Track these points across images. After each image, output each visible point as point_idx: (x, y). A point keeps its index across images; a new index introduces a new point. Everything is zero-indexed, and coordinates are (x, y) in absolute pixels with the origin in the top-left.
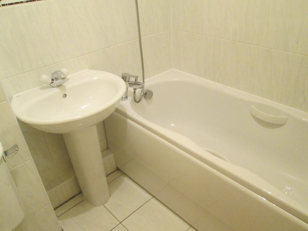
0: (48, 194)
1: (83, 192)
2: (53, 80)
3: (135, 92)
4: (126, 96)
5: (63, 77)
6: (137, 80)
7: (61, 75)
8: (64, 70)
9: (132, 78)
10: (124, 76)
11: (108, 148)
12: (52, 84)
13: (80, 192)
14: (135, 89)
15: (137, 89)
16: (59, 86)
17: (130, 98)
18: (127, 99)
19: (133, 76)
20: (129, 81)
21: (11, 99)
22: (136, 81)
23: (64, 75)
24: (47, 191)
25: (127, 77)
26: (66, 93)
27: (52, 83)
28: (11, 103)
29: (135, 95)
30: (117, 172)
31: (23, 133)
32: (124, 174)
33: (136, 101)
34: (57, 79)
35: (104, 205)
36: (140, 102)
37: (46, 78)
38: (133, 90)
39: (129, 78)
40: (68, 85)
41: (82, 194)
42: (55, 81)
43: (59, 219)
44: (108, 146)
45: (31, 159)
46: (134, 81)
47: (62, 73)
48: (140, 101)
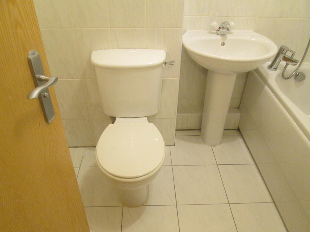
0: (177, 115)
1: (202, 130)
2: (220, 28)
3: (286, 67)
4: (276, 68)
5: (228, 27)
6: (293, 56)
7: (227, 25)
8: (232, 24)
9: (289, 52)
10: (282, 48)
11: (239, 108)
12: (217, 31)
13: (200, 130)
14: (287, 64)
15: (290, 65)
16: (222, 35)
17: (279, 71)
18: (276, 70)
19: (291, 51)
20: (284, 54)
21: (185, 32)
22: (291, 56)
23: (230, 26)
24: (177, 113)
25: (285, 50)
26: (225, 42)
27: (219, 30)
28: (183, 34)
29: (285, 69)
30: (237, 131)
31: (181, 61)
32: (242, 135)
33: (284, 76)
34: (223, 28)
35: (212, 147)
36: (287, 80)
37: (216, 24)
38: (285, 64)
39: (286, 52)
40: (229, 37)
41: (201, 131)
42: (221, 30)
43: (176, 137)
44: (239, 106)
45: (178, 78)
46: (290, 56)
47: (229, 24)
48: (288, 78)
